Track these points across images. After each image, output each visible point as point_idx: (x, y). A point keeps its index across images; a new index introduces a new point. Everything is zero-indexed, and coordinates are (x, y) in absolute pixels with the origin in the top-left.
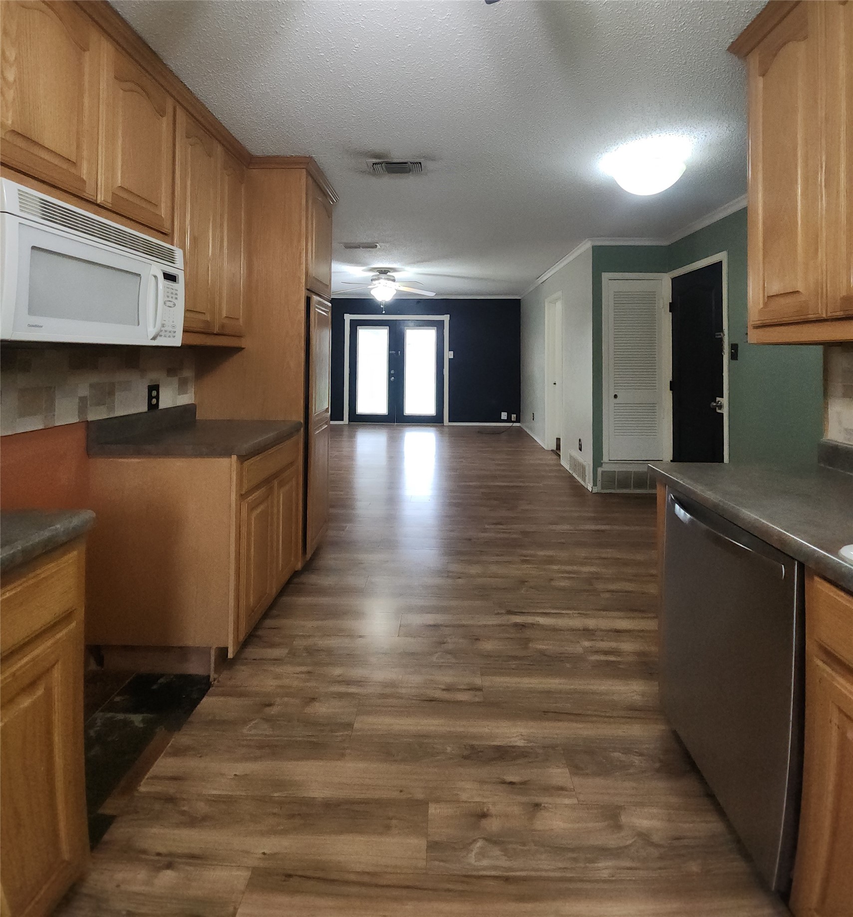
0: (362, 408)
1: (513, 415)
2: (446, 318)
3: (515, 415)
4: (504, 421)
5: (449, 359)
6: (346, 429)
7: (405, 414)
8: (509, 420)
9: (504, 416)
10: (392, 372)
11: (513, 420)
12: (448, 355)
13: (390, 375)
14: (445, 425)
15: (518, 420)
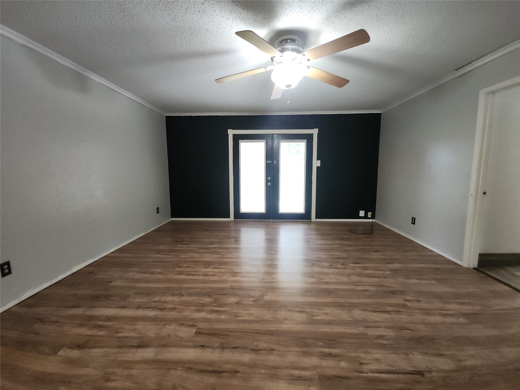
0: (245, 208)
1: (369, 213)
2: (315, 132)
3: (371, 213)
4: (362, 218)
5: (317, 167)
6: (232, 225)
7: (279, 213)
8: (366, 217)
9: (362, 213)
10: (269, 178)
11: (369, 216)
12: (316, 163)
13: (267, 181)
14: (312, 221)
15: (373, 217)
